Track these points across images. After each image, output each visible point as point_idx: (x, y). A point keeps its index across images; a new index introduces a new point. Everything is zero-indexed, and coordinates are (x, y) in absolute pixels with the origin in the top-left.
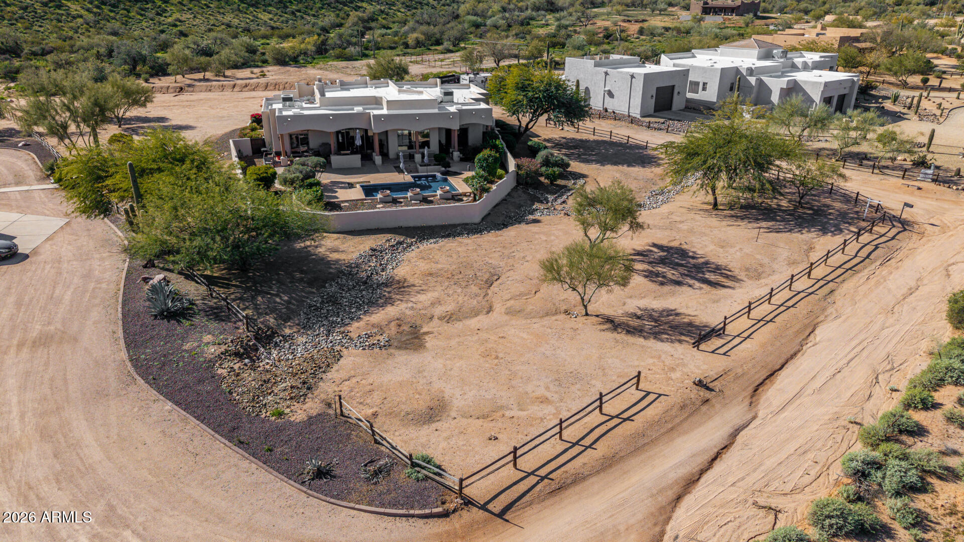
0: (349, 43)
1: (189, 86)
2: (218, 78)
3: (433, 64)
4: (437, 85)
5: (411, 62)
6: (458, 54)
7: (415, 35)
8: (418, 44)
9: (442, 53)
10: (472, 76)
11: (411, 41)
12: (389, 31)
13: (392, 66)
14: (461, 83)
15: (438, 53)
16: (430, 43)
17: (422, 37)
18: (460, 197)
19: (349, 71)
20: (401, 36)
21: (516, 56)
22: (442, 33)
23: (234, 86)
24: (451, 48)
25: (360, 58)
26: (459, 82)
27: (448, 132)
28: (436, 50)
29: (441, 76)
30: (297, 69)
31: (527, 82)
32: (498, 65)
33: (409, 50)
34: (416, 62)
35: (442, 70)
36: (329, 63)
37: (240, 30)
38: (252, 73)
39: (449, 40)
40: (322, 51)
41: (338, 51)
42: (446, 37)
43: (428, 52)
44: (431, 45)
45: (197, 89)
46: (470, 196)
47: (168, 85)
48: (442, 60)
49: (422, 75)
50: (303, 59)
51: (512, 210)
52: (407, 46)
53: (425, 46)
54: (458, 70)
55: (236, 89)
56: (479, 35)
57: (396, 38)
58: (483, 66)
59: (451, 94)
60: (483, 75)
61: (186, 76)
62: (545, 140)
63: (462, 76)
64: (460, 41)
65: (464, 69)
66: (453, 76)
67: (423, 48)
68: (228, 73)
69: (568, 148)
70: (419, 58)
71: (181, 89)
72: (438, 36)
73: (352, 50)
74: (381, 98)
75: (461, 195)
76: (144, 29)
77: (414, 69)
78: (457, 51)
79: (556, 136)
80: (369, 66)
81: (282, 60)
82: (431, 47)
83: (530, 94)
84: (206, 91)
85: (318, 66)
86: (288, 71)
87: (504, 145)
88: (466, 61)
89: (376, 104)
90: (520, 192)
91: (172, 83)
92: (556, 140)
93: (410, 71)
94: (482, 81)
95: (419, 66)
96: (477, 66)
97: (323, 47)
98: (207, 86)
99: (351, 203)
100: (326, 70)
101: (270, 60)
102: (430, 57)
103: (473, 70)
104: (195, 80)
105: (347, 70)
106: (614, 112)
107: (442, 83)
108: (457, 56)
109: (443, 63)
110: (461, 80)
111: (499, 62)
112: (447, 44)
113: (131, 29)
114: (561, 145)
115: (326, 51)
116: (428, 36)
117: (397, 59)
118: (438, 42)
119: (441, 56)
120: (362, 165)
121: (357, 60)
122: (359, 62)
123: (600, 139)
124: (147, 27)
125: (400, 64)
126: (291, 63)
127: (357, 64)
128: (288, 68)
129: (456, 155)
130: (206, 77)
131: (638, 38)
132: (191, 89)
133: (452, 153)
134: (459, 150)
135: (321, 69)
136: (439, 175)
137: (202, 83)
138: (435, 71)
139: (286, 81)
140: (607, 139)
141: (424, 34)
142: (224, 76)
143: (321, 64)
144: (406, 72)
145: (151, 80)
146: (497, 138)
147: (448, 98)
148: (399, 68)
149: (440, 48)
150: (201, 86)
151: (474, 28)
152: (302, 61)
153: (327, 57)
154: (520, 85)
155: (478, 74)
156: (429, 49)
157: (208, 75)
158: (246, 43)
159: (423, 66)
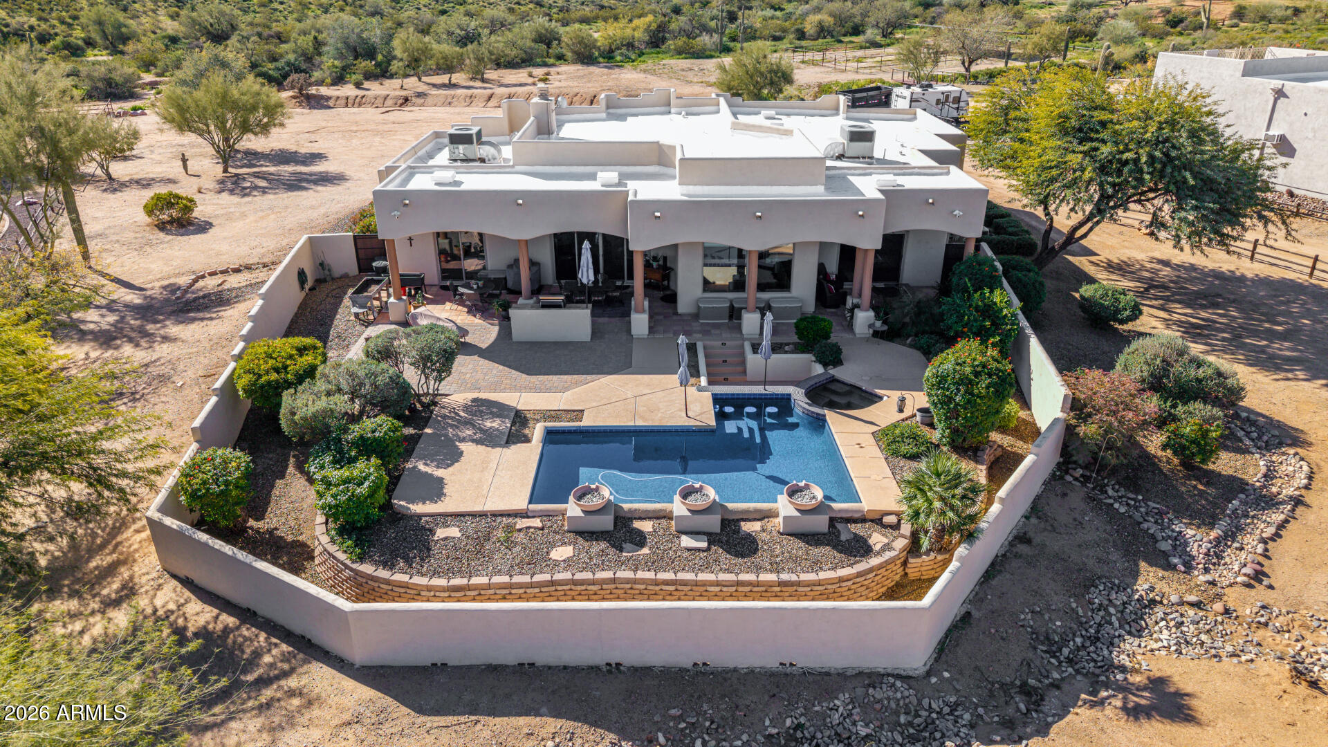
0: (705, 29)
1: (420, 95)
2: (471, 84)
3: (841, 66)
4: (837, 109)
5: (803, 62)
6: (890, 50)
7: (818, 17)
8: (822, 31)
9: (861, 48)
10: (917, 89)
11: (810, 26)
12: (778, 13)
13: (763, 68)
14: (893, 106)
15: (854, 48)
16: (843, 31)
17: (828, 20)
18: (856, 528)
19: (690, 76)
20: (796, 19)
21: (1007, 56)
22: (865, 15)
23: (490, 98)
24: (879, 39)
25: (718, 54)
26: (887, 104)
27: (848, 254)
28: (851, 42)
29: (855, 87)
30: (606, 70)
31: (1101, 116)
32: (968, 70)
33: (804, 43)
34: (813, 63)
35: (856, 77)
36: (664, 62)
37: (554, 10)
38: (530, 75)
39: (877, 26)
40: (656, 40)
41: (680, 42)
42: (872, 20)
43: (838, 45)
44: (845, 35)
45: (429, 100)
46: (896, 527)
47: (387, 93)
48: (859, 60)
49: (819, 86)
50: (622, 55)
51: (1057, 601)
52: (801, 35)
53: (832, 37)
54: (887, 77)
55: (493, 102)
56: (929, 19)
57: (787, 24)
58: (940, 71)
59: (867, 137)
60: (941, 88)
61: (424, 79)
62: (1111, 267)
63: (896, 91)
64: (895, 27)
65: (899, 77)
66: (878, 88)
67: (829, 39)
68: (491, 74)
69: (1192, 300)
70: (818, 56)
71: (406, 99)
72: (858, 20)
73: (706, 40)
74: (673, 148)
75: (863, 520)
76: (419, 9)
77: (806, 75)
78: (888, 45)
79: (1140, 256)
80: (722, 68)
81: (586, 56)
82: (843, 39)
83: (1106, 150)
84: (443, 105)
85: (643, 66)
86: (590, 73)
87: (1017, 303)
88: (907, 60)
89: (659, 164)
90: (1077, 498)
91: (394, 90)
92: (1143, 268)
93: (796, 77)
94: (938, 102)
95: (817, 69)
96: (927, 70)
97: (661, 35)
98: (447, 96)
99: (471, 525)
100: (653, 73)
101: (569, 55)
102: (840, 54)
103: (919, 79)
104: (434, 85)
105: (690, 74)
106: (1291, 194)
107: (854, 104)
108: (890, 53)
109: (860, 65)
110: (894, 97)
111: (971, 63)
112: (871, 33)
113: (402, 8)
114: (1164, 287)
115: (664, 40)
116: (840, 19)
117: (774, 58)
118: (857, 31)
119: (860, 53)
120: (596, 333)
121: (711, 57)
122: (714, 60)
123: (1277, 274)
124: (425, 6)
125: (779, 65)
126: (601, 60)
127: (710, 64)
128: (592, 69)
129: (864, 319)
130: (453, 81)
131: (1236, 25)
132: (420, 101)
133: (852, 311)
134: (874, 307)
135: (645, 71)
136: (798, 396)
137: (440, 92)
138: (844, 78)
139: (576, 90)
140: (1303, 278)
141: (832, 15)
142: (483, 80)
143: (650, 63)
144: (787, 78)
145: (366, 84)
146: (994, 284)
147: (859, 147)
148: (776, 72)
149: (859, 39)
150: (437, 96)
151: (921, 9)
152: (619, 58)
153: (664, 53)
154: (1073, 122)
155: (930, 86)
156: (840, 41)
157: (458, 78)
158: (543, 27)
159: (823, 69)
